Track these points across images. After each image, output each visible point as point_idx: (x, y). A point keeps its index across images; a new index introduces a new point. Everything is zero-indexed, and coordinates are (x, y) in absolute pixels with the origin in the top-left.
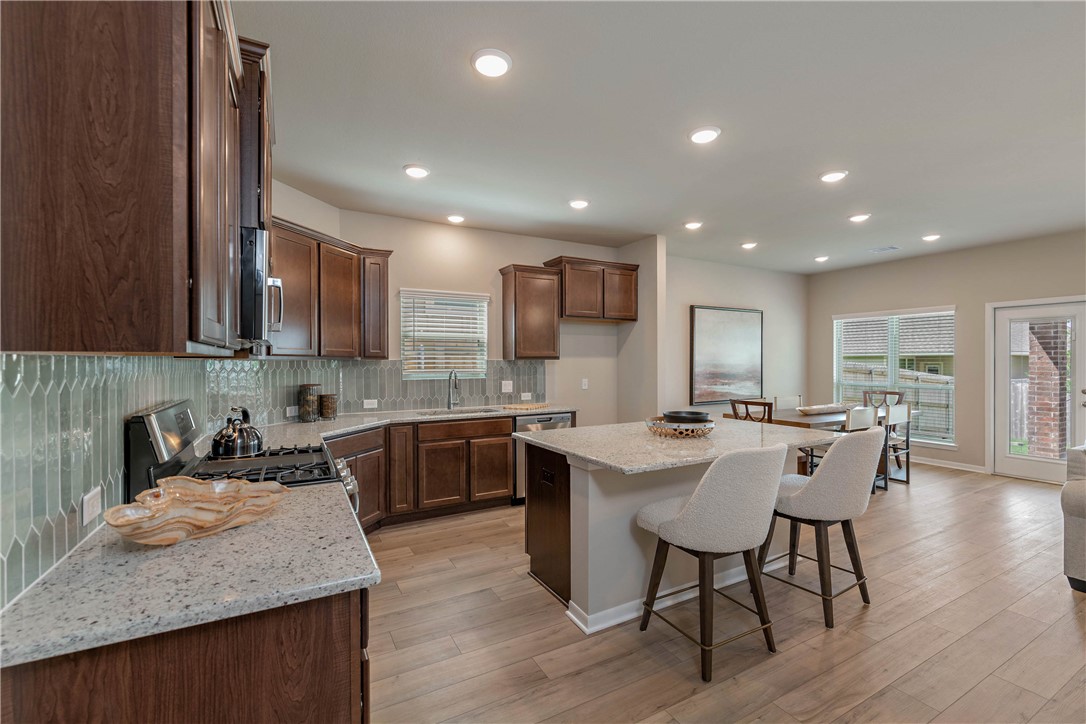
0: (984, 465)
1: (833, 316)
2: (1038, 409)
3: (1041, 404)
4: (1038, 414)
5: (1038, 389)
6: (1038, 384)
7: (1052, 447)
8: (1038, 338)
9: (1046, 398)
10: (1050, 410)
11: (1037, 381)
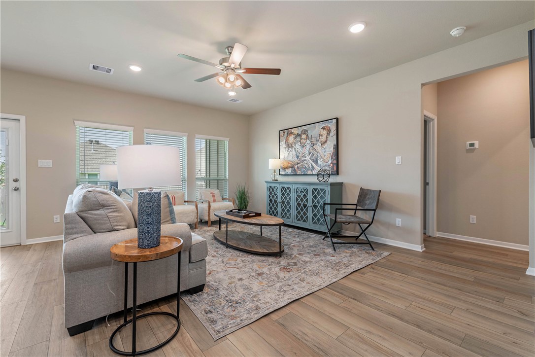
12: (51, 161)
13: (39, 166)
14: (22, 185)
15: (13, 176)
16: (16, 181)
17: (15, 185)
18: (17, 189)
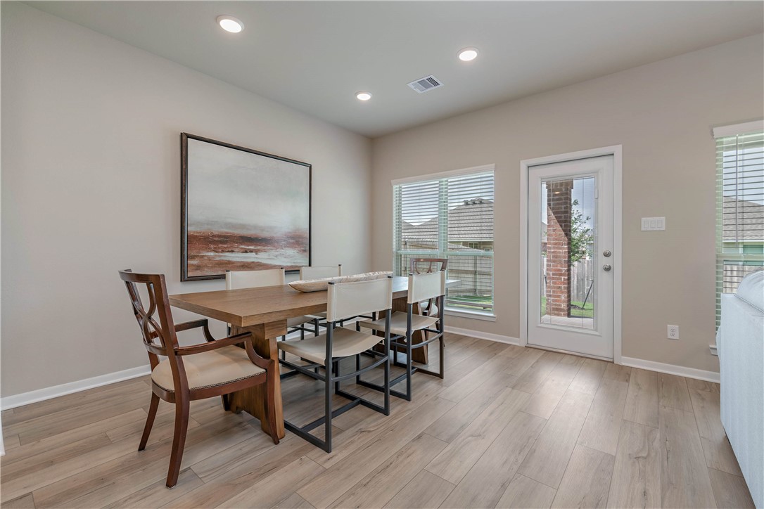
0: (519, 337)
1: (393, 181)
2: (553, 274)
3: (555, 270)
4: (553, 279)
5: (553, 257)
6: (553, 252)
7: (562, 307)
8: (554, 213)
9: (558, 265)
10: (561, 275)
11: (552, 250)
12: (663, 218)
13: (643, 229)
14: (617, 262)
15: (603, 248)
16: (607, 255)
17: (606, 262)
18: (608, 269)
